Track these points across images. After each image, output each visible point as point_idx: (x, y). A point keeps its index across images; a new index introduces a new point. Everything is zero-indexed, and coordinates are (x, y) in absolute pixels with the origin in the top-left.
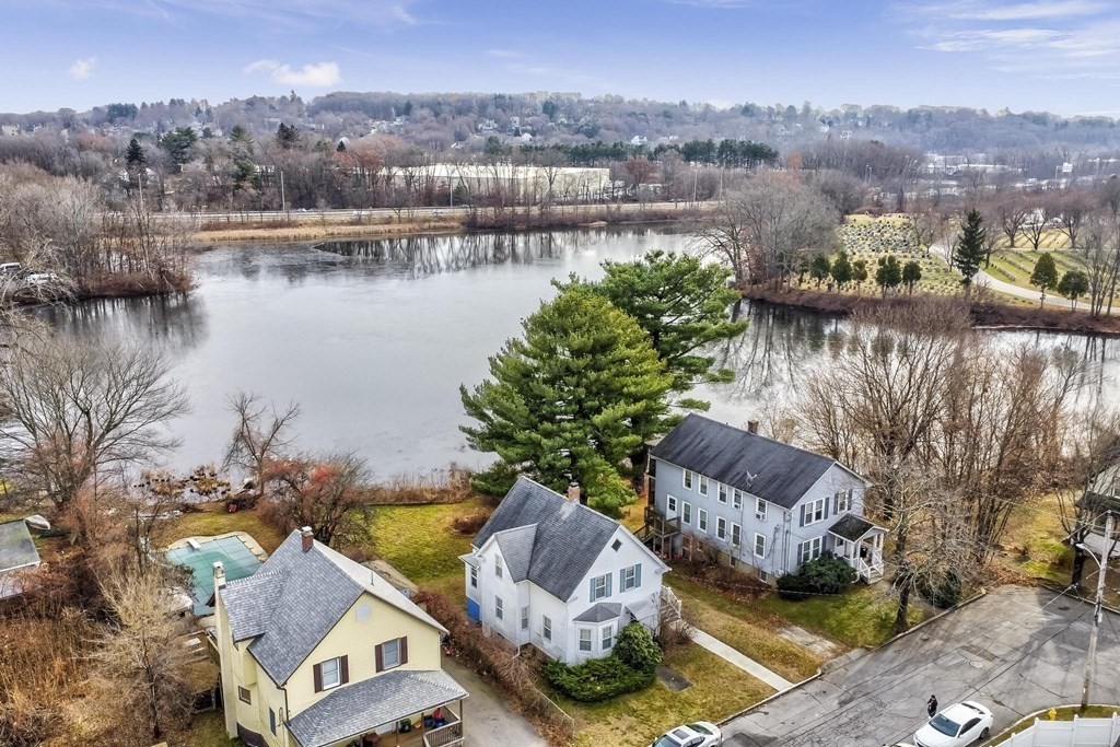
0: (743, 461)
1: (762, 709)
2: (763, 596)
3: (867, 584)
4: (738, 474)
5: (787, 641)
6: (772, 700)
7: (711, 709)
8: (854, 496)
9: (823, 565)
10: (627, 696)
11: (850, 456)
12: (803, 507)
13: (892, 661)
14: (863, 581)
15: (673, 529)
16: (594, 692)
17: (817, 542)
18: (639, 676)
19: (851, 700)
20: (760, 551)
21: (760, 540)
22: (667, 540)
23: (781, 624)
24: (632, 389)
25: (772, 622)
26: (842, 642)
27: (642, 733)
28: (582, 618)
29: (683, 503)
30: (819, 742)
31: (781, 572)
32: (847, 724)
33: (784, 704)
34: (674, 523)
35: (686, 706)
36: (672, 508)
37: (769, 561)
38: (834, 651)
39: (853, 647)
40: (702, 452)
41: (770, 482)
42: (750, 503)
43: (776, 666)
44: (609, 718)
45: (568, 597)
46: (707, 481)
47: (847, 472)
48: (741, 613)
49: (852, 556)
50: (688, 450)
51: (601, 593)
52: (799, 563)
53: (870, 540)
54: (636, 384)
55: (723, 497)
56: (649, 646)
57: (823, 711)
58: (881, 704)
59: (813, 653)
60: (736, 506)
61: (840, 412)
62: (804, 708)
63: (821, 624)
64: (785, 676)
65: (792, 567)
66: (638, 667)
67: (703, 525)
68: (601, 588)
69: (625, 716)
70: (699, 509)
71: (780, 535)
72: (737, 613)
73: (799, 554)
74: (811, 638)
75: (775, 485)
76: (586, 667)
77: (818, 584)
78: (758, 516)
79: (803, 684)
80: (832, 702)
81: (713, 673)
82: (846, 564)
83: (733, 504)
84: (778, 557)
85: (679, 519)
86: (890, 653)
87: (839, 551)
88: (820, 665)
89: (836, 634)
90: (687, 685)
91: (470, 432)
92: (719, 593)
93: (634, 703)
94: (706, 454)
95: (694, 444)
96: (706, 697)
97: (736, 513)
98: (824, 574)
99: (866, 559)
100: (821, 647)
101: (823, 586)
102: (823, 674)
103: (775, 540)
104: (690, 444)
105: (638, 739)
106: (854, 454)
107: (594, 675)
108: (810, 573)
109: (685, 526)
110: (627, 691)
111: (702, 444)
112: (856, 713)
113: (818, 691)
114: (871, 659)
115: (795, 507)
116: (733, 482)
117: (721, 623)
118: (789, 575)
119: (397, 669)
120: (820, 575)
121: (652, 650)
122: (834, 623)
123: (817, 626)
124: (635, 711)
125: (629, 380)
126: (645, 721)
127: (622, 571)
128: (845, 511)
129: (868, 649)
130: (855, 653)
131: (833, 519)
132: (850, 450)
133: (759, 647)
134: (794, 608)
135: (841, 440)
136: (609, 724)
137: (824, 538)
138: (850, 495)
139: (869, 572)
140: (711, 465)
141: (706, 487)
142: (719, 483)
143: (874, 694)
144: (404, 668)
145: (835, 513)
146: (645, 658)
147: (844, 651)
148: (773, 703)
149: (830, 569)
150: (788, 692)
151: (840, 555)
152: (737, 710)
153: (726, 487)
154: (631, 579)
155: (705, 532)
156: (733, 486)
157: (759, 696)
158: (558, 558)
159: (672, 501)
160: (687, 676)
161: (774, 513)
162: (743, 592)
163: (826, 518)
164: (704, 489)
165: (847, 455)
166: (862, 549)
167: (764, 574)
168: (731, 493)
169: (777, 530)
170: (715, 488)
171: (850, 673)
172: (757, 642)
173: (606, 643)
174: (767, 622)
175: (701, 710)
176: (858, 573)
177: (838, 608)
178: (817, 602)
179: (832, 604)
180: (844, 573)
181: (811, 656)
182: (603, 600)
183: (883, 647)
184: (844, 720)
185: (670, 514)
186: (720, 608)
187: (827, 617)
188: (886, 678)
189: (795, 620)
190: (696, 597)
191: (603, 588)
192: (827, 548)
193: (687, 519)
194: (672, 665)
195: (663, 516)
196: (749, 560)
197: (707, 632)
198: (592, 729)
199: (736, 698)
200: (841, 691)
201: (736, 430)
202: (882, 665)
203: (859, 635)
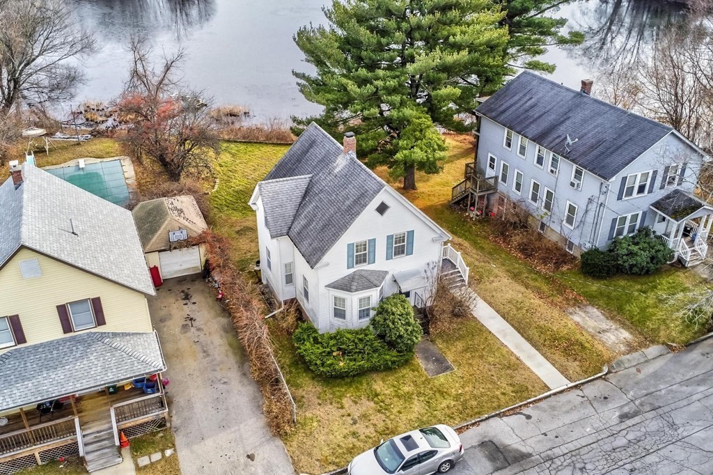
0: (568, 123)
1: (526, 411)
2: (565, 268)
3: (684, 267)
4: (559, 136)
5: (577, 324)
6: (540, 400)
7: (464, 404)
8: (688, 172)
9: (637, 244)
10: (374, 376)
11: (693, 126)
12: (624, 179)
13: (696, 365)
14: (680, 264)
15: (489, 188)
16: (335, 369)
17: (635, 217)
18: (391, 356)
19: (636, 414)
20: (570, 221)
21: (572, 210)
22: (481, 198)
23: (576, 303)
24: (458, 38)
25: (567, 299)
26: (640, 333)
27: (375, 425)
28: (335, 286)
29: (502, 162)
30: (581, 469)
31: (588, 245)
32: (625, 448)
33: (553, 408)
34: (492, 181)
35: (437, 395)
36: (492, 167)
37: (577, 232)
38: (629, 344)
39: (653, 342)
40: (527, 111)
41: (593, 147)
42: (567, 169)
43: (556, 357)
44: (344, 401)
45: (316, 262)
46: (527, 141)
47: (684, 142)
48: (537, 284)
49: (672, 235)
50: (514, 108)
51: (362, 259)
52: (610, 238)
53: (697, 220)
54: (463, 33)
55: (540, 160)
56: (408, 324)
57: (597, 425)
58: (673, 426)
59: (604, 344)
60: (552, 171)
61: (690, 80)
62: (575, 416)
63: (620, 309)
64: (564, 371)
65: (601, 242)
66: (392, 345)
67: (518, 186)
68: (362, 254)
69: (364, 400)
70: (516, 171)
71: (593, 207)
72: (532, 283)
73: (612, 228)
74: (606, 324)
75: (596, 152)
76: (334, 338)
77: (626, 264)
78: (572, 184)
79: (583, 384)
80: (611, 414)
81: (481, 357)
82: (664, 244)
83: (550, 168)
84: (588, 229)
85: (496, 178)
86: (695, 355)
87: (659, 228)
88: (609, 361)
89: (636, 323)
90: (448, 368)
91: (303, 76)
92: (520, 258)
93: (379, 385)
94: (531, 113)
95: (522, 102)
96: (463, 387)
97: (552, 178)
98: (636, 254)
99: (689, 239)
100: (615, 337)
101: (632, 266)
102: (609, 372)
103: (587, 211)
104: (516, 103)
105: (367, 432)
106: (697, 125)
107: (339, 349)
108: (620, 252)
109: (502, 187)
110: (374, 369)
111: (529, 103)
112: (638, 434)
113: (598, 395)
114: (670, 361)
115: (614, 179)
116: (552, 145)
117: (509, 295)
118: (597, 250)
119: (93, 330)
120: (631, 254)
121: (410, 328)
122: (636, 310)
123: (616, 310)
124: (377, 395)
125: (457, 29)
126: (383, 409)
127: (390, 238)
128: (674, 187)
129: (670, 347)
130: (653, 350)
131: (659, 194)
132: (693, 121)
133: (542, 330)
134: (595, 286)
135: (686, 112)
136: (342, 408)
137: (644, 214)
138: (683, 171)
139: (690, 254)
140: (533, 126)
141: (525, 148)
142: (538, 146)
143: (666, 409)
144: (101, 329)
145: (662, 187)
146: (400, 337)
147: (642, 345)
148: (541, 404)
149: (643, 250)
150: (561, 392)
151: (658, 234)
152: (494, 409)
153: (544, 151)
154: (401, 246)
155: (519, 193)
156: (551, 149)
157: (525, 394)
158: (319, 215)
159: (492, 160)
160: (450, 358)
161: (590, 183)
162: (545, 261)
163: (650, 192)
164: (523, 150)
165: (689, 127)
166: (686, 228)
167: (571, 245)
168: (548, 156)
169: (590, 201)
170: (533, 150)
171: (641, 376)
172: (542, 323)
173: (363, 313)
174: (560, 299)
175: (453, 403)
176: (676, 255)
177: (644, 292)
178: (622, 283)
179: (639, 287)
180: (660, 255)
181: (600, 347)
182: (365, 267)
183: (689, 345)
184: (620, 442)
185: (490, 173)
186: (515, 276)
187: (628, 301)
188: (684, 388)
189: (592, 299)
190: (494, 260)
191: (365, 255)
192: (645, 224)
193: (504, 179)
194: (439, 341)
195: (483, 173)
196: (558, 229)
197: (490, 304)
198: (320, 412)
199: (498, 393)
200: (625, 399)
201: (568, 90)
202: (682, 371)
203: (663, 327)
